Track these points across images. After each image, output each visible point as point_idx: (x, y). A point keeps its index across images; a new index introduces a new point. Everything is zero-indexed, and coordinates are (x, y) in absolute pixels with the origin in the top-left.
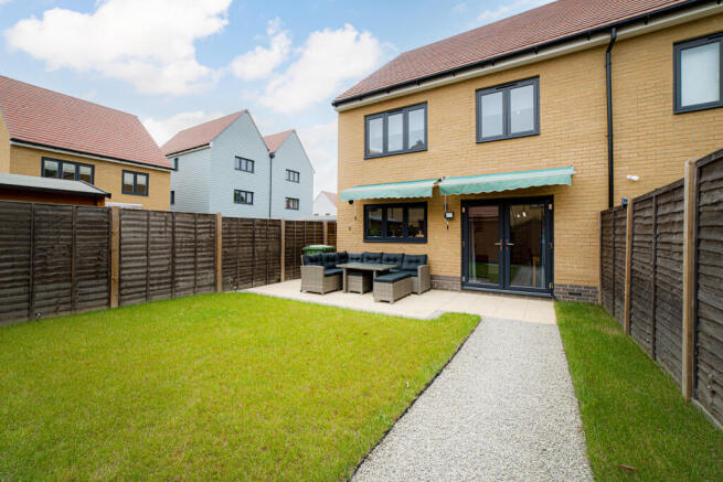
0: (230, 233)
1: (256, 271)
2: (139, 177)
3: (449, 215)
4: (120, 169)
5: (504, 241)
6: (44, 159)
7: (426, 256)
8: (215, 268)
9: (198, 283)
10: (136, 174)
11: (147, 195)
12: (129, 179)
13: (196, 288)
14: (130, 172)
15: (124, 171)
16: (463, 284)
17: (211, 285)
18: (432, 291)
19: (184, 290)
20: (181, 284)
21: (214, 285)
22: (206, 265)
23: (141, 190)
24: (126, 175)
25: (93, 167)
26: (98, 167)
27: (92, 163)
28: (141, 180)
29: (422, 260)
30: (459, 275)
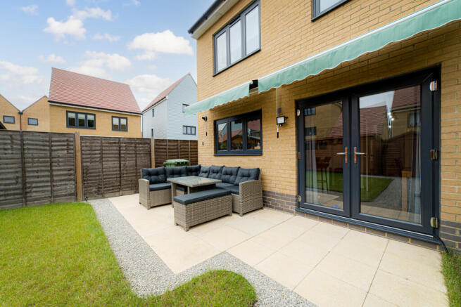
0: (91, 150)
1: (123, 183)
2: (122, 120)
3: (281, 120)
4: (110, 116)
5: (351, 151)
6: (67, 112)
7: (258, 170)
8: (75, 180)
9: (55, 194)
10: (120, 118)
11: (127, 131)
12: (116, 121)
13: (53, 198)
14: (124, 118)
15: (113, 117)
16: (298, 205)
17: (70, 195)
18: (265, 209)
20: (34, 194)
21: (76, 194)
22: (63, 178)
23: (124, 128)
24: (114, 119)
25: (95, 115)
26: (98, 115)
27: (94, 113)
28: (123, 122)
29: (253, 174)
30: (294, 193)
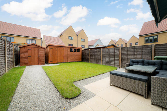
0: (124, 52)
9: (115, 64)
17: (118, 65)
19: (112, 65)
20: (111, 63)
22: (117, 60)
25: (158, 36)
